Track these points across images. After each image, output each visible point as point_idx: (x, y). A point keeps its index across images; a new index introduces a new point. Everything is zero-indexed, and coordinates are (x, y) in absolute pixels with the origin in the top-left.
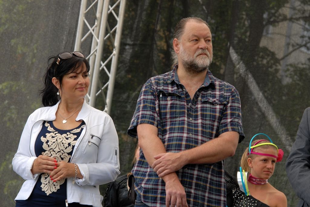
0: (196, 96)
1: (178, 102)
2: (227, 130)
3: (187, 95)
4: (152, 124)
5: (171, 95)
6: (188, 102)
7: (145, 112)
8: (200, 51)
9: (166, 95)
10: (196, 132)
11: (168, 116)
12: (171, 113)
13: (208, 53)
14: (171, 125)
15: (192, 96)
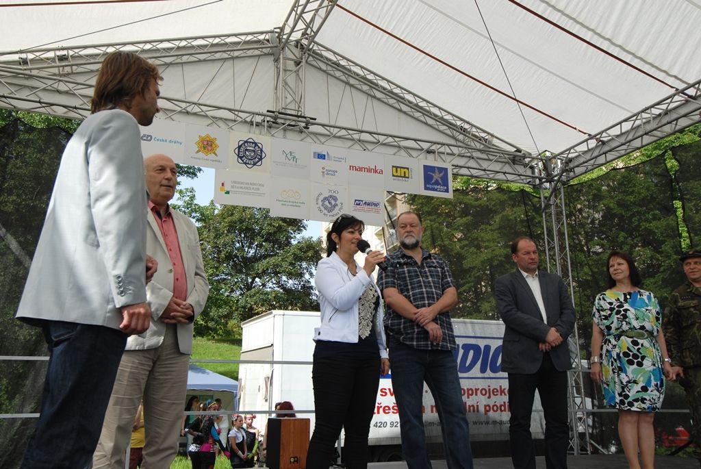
0: (422, 264)
1: (411, 268)
2: (450, 286)
3: (416, 263)
4: (395, 287)
5: (405, 264)
6: (418, 267)
7: (387, 280)
8: (406, 234)
9: (401, 265)
10: (430, 287)
11: (408, 279)
12: (409, 276)
13: (413, 235)
14: (411, 285)
15: (419, 264)
